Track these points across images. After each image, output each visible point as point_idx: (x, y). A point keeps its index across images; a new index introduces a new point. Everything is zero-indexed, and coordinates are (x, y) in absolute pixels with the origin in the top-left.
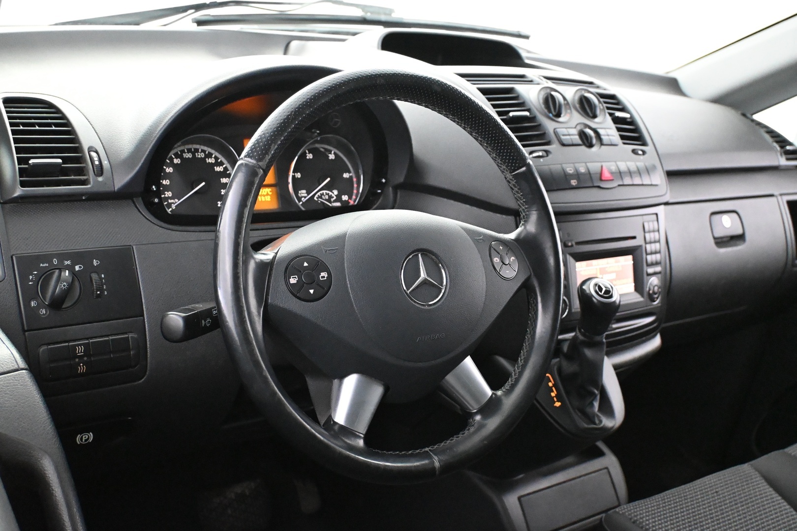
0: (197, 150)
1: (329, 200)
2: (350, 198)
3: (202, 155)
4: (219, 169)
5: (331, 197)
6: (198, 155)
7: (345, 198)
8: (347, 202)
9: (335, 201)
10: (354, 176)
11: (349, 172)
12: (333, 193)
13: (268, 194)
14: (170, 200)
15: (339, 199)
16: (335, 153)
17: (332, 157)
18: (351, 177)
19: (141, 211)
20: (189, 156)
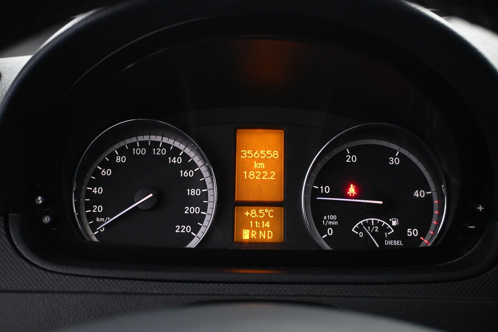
0: (155, 144)
1: (380, 237)
2: (423, 233)
3: (164, 151)
4: (185, 174)
5: (384, 229)
6: (156, 151)
7: (412, 232)
8: (417, 240)
9: (390, 238)
10: (435, 196)
11: (428, 189)
12: (390, 223)
13: (266, 218)
14: (99, 218)
15: (400, 233)
16: (401, 156)
17: (394, 161)
18: (429, 198)
19: (13, 236)
20: (142, 152)
